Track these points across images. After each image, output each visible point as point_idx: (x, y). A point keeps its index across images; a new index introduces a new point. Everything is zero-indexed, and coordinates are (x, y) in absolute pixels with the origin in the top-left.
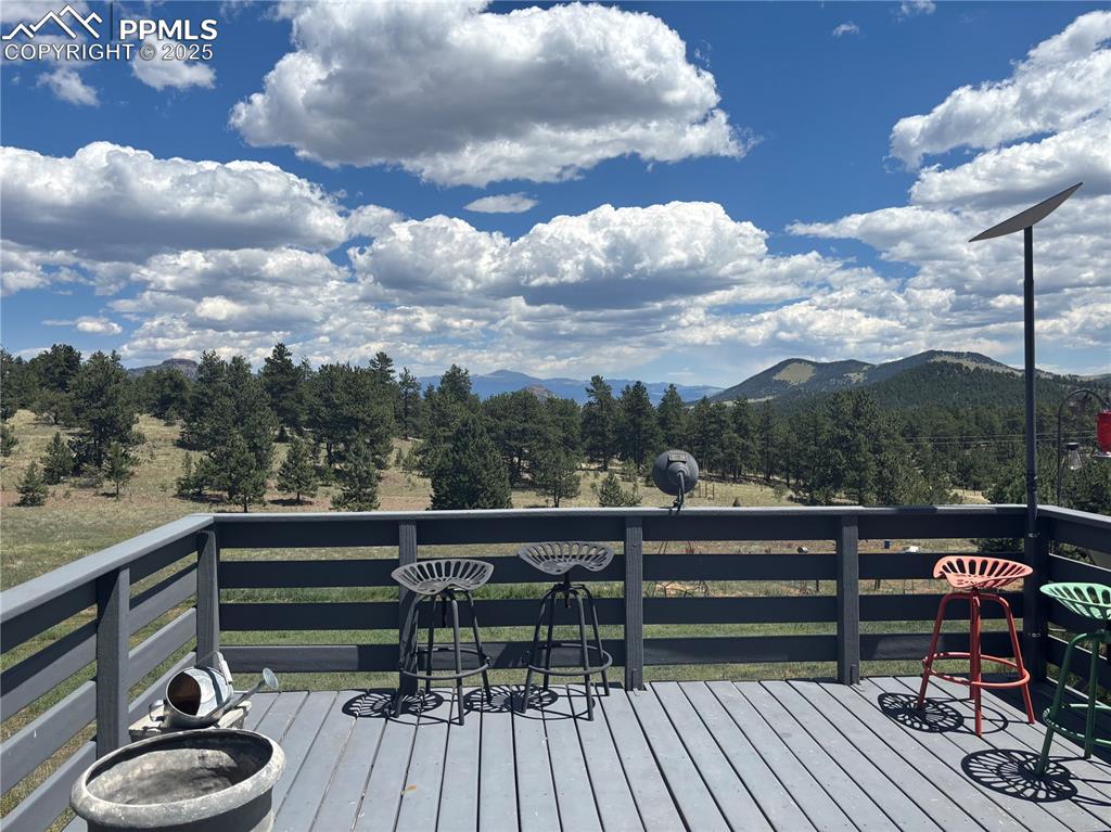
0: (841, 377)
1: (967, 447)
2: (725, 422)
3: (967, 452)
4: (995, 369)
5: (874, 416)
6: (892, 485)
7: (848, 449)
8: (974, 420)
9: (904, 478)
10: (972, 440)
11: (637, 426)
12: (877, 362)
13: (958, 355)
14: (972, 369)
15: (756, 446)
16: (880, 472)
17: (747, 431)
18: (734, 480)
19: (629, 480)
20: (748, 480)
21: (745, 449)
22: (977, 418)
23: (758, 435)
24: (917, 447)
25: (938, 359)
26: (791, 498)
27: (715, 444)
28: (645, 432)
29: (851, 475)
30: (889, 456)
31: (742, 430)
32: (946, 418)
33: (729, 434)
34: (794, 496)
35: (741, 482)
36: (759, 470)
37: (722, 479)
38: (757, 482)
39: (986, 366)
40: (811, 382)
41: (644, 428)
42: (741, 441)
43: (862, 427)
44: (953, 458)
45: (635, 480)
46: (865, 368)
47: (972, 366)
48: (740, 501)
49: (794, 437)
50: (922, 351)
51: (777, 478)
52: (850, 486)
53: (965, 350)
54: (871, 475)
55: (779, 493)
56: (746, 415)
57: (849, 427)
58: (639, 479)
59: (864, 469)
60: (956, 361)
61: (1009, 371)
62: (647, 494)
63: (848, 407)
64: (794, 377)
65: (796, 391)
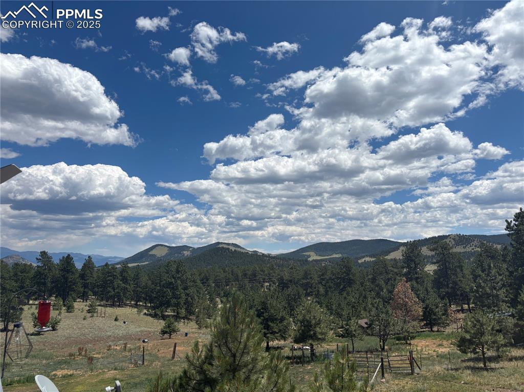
0: (180, 253)
1: (227, 285)
2: (115, 276)
3: (228, 287)
4: (242, 251)
5: (185, 272)
6: (191, 305)
7: (173, 288)
8: (231, 273)
9: (197, 301)
10: (230, 282)
11: (66, 279)
12: (196, 246)
13: (228, 244)
14: (233, 250)
15: (131, 287)
16: (187, 299)
17: (127, 280)
18: (119, 306)
19: (58, 310)
20: (126, 305)
21: (125, 289)
22: (232, 272)
23: (132, 282)
24: (208, 286)
25: (221, 246)
26: (145, 314)
27: (110, 287)
28: (71, 281)
29: (174, 301)
30: (191, 291)
31: (124, 280)
32: (220, 272)
33: (118, 282)
34: (147, 312)
35: (122, 307)
36: (132, 300)
37: (112, 306)
38: (131, 306)
39: (239, 249)
40: (167, 255)
41: (70, 280)
42: (123, 285)
43: (180, 278)
44: (222, 290)
45: (61, 309)
46: (191, 249)
47: (233, 249)
48: (119, 317)
49: (150, 283)
50: (214, 242)
51: (141, 303)
52: (172, 306)
53: (230, 242)
54: (182, 301)
55: (139, 312)
56: (127, 272)
57: (174, 278)
58: (64, 308)
59: (180, 298)
60: (227, 247)
61: (247, 251)
62: (66, 317)
63: (173, 268)
64: (159, 253)
65: (159, 259)
